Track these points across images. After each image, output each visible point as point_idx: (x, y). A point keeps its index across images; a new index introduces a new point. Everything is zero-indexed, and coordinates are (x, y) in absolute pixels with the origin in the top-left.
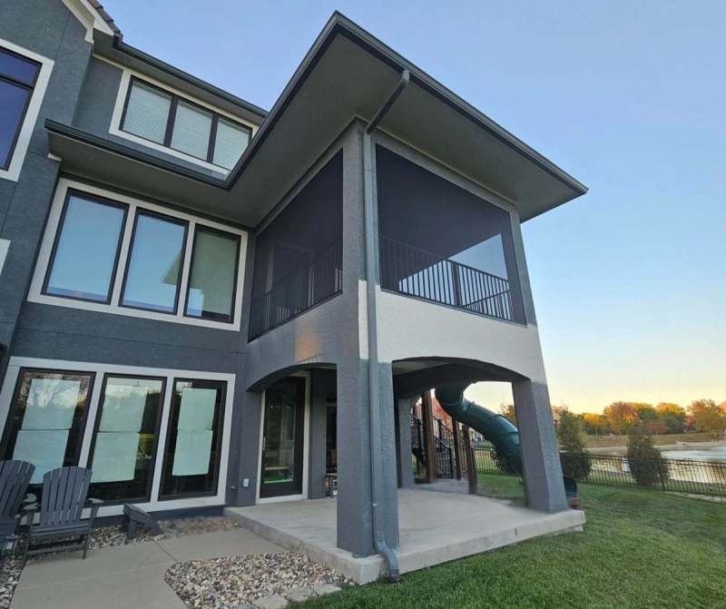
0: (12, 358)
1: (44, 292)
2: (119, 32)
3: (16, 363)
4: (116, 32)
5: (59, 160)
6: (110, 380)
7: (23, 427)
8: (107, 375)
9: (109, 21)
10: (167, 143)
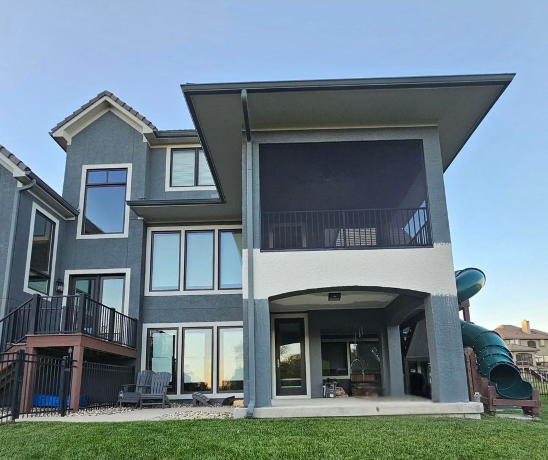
0: (144, 325)
1: (150, 290)
2: (155, 128)
3: (146, 326)
4: (153, 129)
5: (142, 218)
6: (186, 331)
7: (154, 356)
8: (184, 329)
9: (149, 124)
10: (196, 184)
